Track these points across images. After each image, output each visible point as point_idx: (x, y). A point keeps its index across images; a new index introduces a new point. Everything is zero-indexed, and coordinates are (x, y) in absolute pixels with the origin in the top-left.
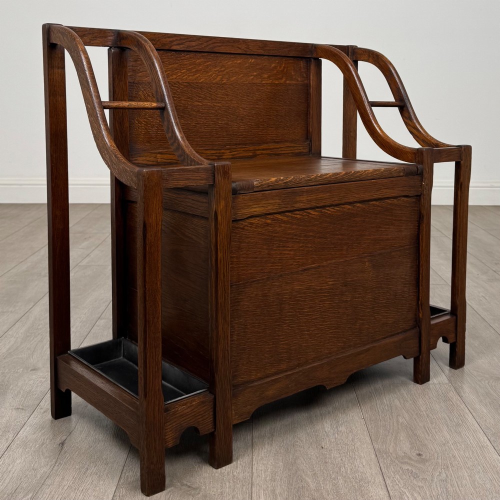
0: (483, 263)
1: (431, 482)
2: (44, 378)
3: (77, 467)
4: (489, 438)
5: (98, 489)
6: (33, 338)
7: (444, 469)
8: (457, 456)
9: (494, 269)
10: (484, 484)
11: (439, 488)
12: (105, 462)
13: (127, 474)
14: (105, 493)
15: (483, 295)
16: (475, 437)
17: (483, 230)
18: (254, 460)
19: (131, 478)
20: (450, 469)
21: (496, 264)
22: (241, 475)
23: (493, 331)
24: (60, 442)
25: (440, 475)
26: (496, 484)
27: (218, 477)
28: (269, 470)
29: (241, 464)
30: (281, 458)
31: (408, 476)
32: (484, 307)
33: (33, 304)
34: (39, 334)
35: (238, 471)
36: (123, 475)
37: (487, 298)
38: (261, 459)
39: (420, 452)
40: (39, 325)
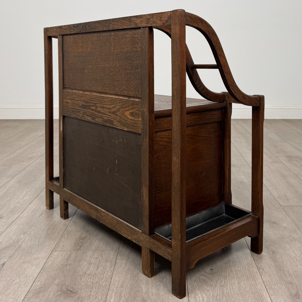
0: (271, 152)
1: (215, 287)
2: (4, 223)
3: (8, 279)
4: (254, 258)
5: (16, 293)
6: (6, 199)
7: (224, 278)
8: (233, 270)
9: (276, 156)
10: (246, 288)
11: (219, 291)
12: (25, 276)
13: (36, 284)
14: (20, 296)
15: (267, 171)
16: (246, 258)
17: (274, 133)
18: (114, 274)
19: (38, 286)
20: (228, 279)
21: (278, 152)
22: (104, 283)
23: (269, 192)
24: (3, 263)
25: (221, 282)
26: (252, 288)
27: (90, 285)
28: (121, 280)
29: (105, 276)
30: (130, 272)
31: (202, 283)
32: (266, 178)
33: (11, 178)
34: (9, 196)
35: (102, 281)
36: (34, 284)
37: (269, 173)
38: (118, 273)
39: (213, 268)
40: (11, 191)
